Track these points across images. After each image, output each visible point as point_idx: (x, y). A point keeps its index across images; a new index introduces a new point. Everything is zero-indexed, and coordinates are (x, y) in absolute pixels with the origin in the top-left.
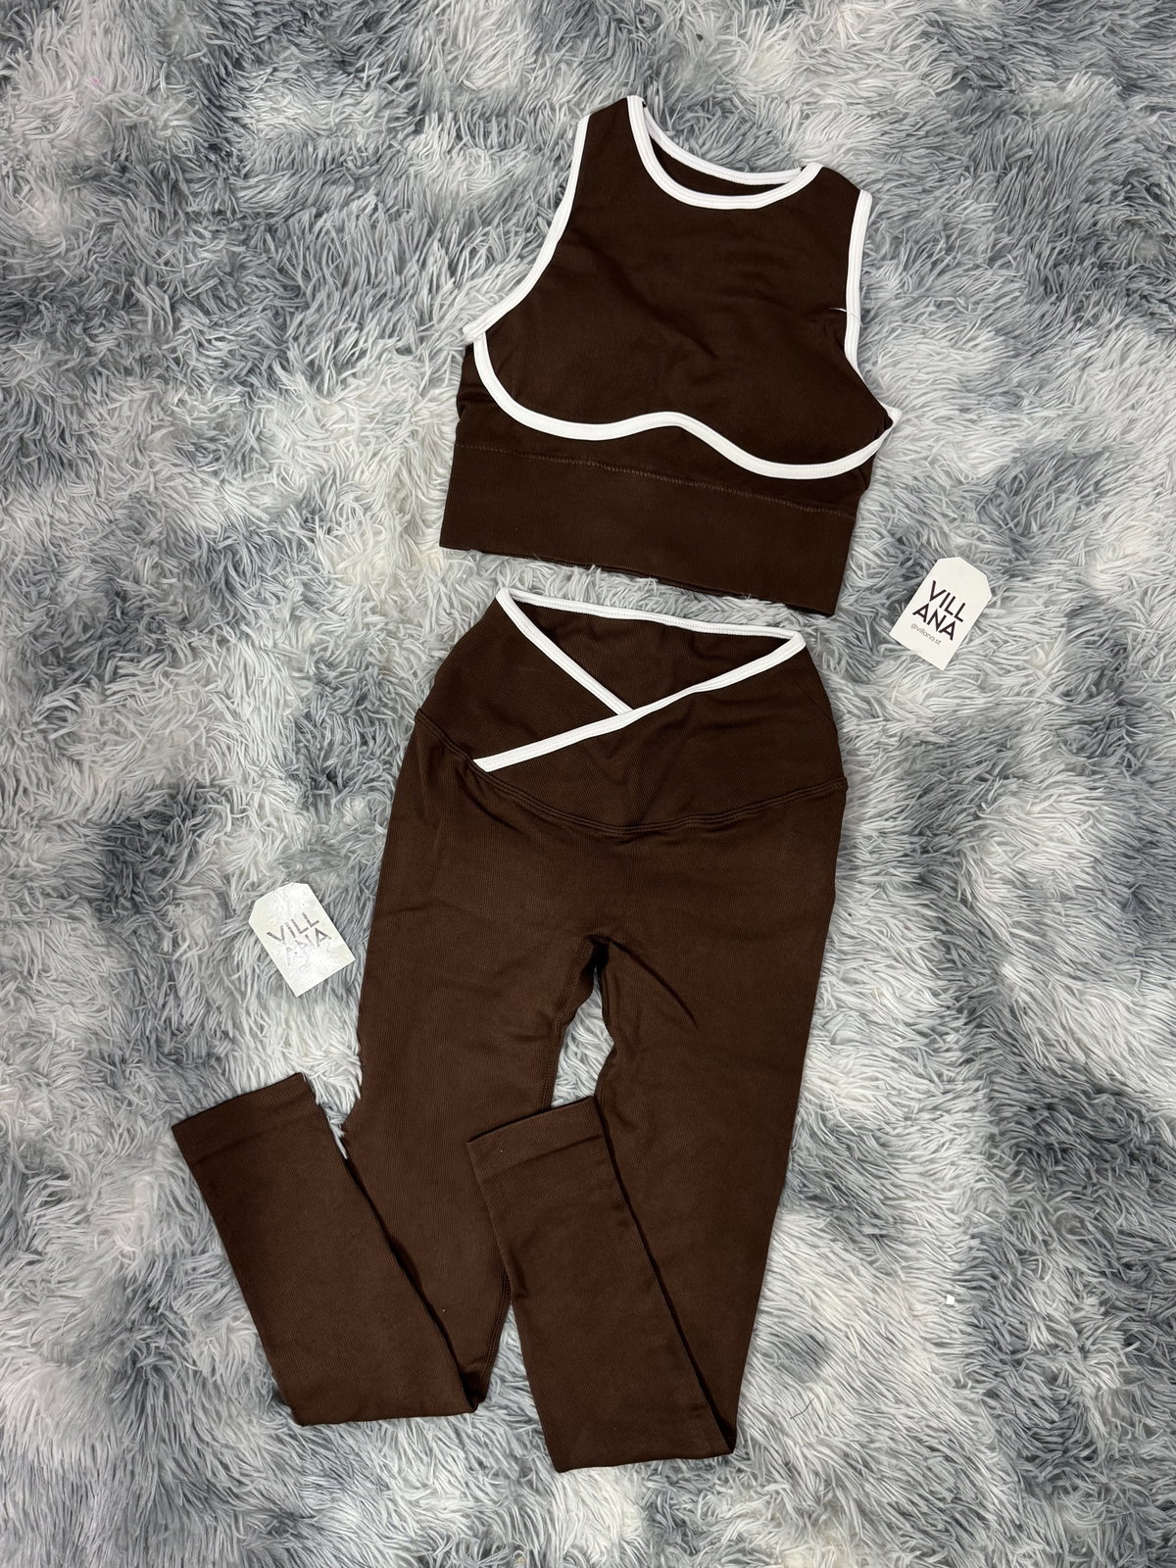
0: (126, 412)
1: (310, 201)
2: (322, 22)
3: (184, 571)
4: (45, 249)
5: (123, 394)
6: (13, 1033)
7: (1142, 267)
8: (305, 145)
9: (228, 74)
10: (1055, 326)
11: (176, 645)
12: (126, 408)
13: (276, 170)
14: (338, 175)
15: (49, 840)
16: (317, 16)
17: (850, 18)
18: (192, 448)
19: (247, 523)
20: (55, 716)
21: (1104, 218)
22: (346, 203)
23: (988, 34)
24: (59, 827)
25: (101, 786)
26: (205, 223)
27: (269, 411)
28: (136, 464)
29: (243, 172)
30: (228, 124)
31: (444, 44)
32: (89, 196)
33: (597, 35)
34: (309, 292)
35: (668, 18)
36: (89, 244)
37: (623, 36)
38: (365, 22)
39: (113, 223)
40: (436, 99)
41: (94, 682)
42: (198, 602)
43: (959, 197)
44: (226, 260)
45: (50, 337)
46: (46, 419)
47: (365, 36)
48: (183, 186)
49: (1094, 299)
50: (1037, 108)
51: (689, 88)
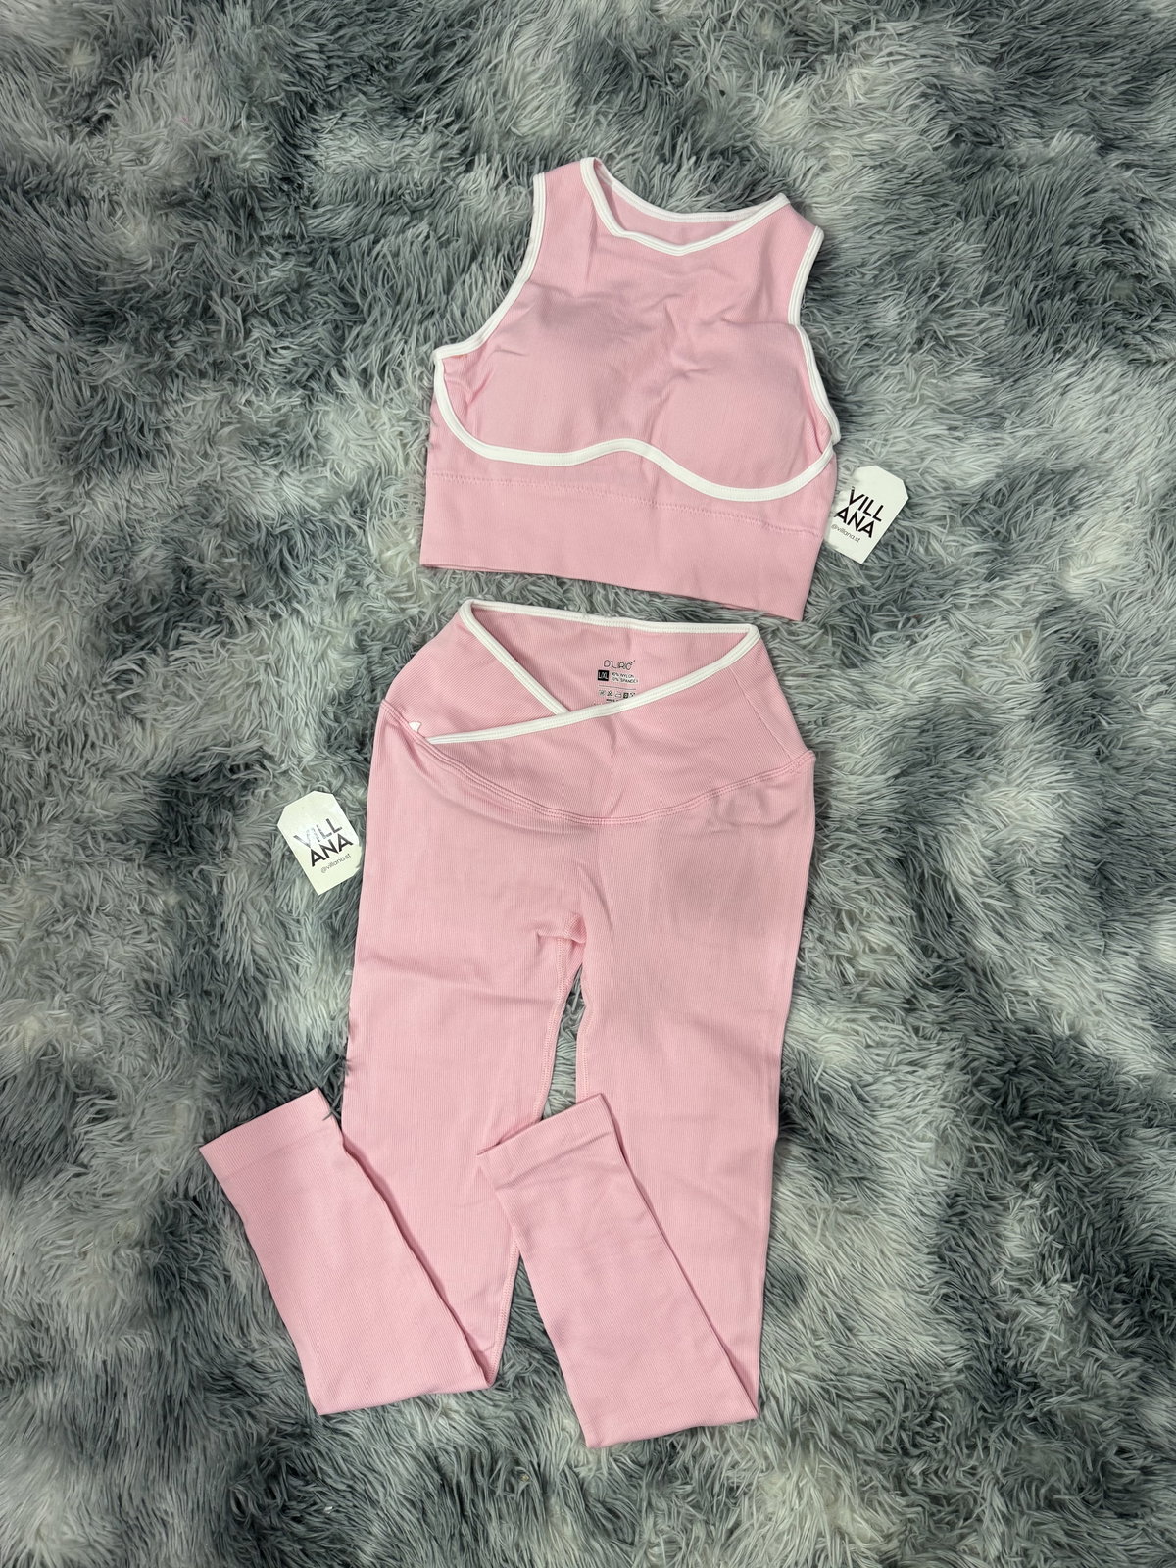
0: (199, 410)
1: (371, 229)
2: (387, 74)
3: (244, 551)
4: (134, 266)
5: (197, 394)
6: (71, 963)
7: (1116, 304)
8: (368, 179)
9: (302, 116)
10: (1036, 357)
11: (233, 618)
12: (199, 406)
13: (342, 202)
14: (396, 207)
15: (111, 789)
16: (383, 69)
17: (856, 80)
18: (256, 443)
19: (302, 511)
20: (123, 678)
21: (1084, 259)
22: (403, 230)
23: (981, 97)
24: (122, 778)
25: (161, 742)
26: (276, 245)
27: (327, 413)
28: (205, 455)
29: (313, 202)
30: (300, 160)
31: (495, 95)
32: (175, 220)
33: (630, 89)
34: (365, 309)
35: (694, 75)
36: (173, 262)
37: (654, 91)
38: (426, 75)
39: (194, 244)
40: (485, 143)
41: (159, 649)
42: (255, 580)
43: (951, 239)
44: (294, 278)
45: (135, 341)
46: (128, 414)
47: (425, 86)
48: (259, 214)
49: (1072, 331)
50: (1024, 160)
51: (712, 139)
